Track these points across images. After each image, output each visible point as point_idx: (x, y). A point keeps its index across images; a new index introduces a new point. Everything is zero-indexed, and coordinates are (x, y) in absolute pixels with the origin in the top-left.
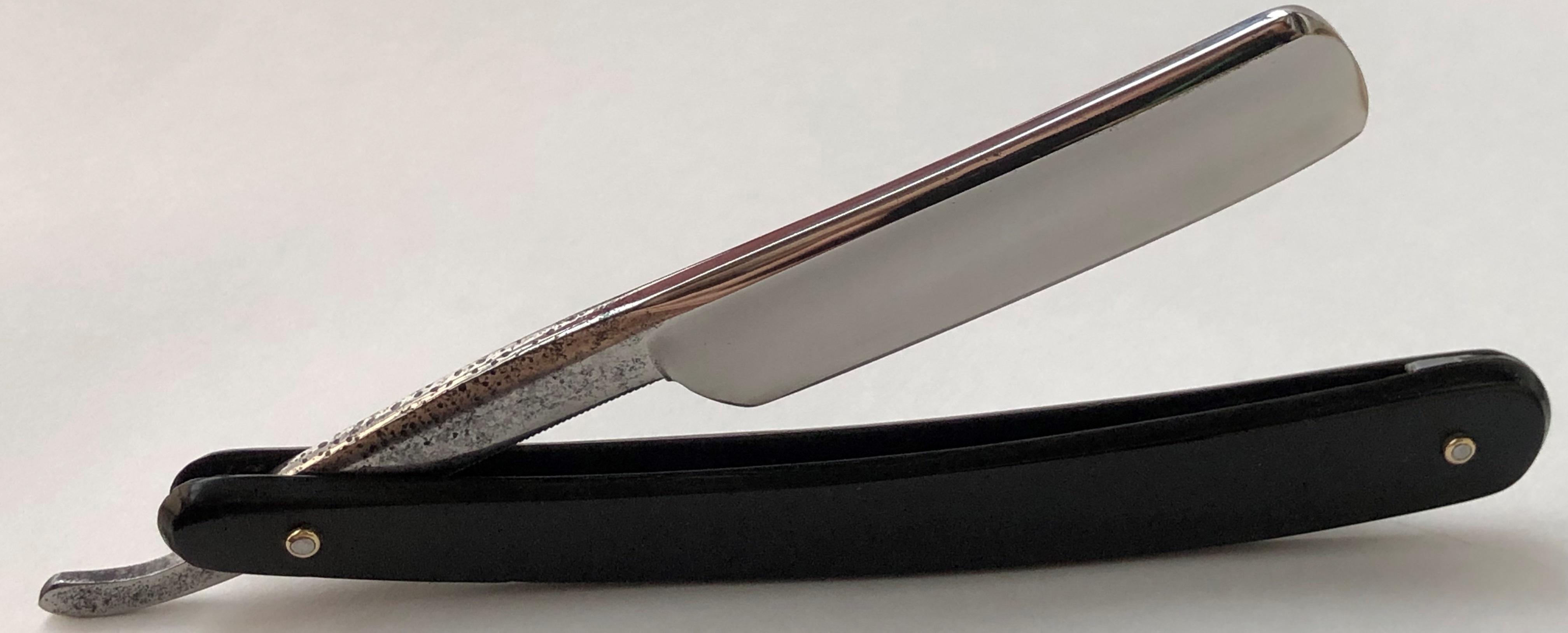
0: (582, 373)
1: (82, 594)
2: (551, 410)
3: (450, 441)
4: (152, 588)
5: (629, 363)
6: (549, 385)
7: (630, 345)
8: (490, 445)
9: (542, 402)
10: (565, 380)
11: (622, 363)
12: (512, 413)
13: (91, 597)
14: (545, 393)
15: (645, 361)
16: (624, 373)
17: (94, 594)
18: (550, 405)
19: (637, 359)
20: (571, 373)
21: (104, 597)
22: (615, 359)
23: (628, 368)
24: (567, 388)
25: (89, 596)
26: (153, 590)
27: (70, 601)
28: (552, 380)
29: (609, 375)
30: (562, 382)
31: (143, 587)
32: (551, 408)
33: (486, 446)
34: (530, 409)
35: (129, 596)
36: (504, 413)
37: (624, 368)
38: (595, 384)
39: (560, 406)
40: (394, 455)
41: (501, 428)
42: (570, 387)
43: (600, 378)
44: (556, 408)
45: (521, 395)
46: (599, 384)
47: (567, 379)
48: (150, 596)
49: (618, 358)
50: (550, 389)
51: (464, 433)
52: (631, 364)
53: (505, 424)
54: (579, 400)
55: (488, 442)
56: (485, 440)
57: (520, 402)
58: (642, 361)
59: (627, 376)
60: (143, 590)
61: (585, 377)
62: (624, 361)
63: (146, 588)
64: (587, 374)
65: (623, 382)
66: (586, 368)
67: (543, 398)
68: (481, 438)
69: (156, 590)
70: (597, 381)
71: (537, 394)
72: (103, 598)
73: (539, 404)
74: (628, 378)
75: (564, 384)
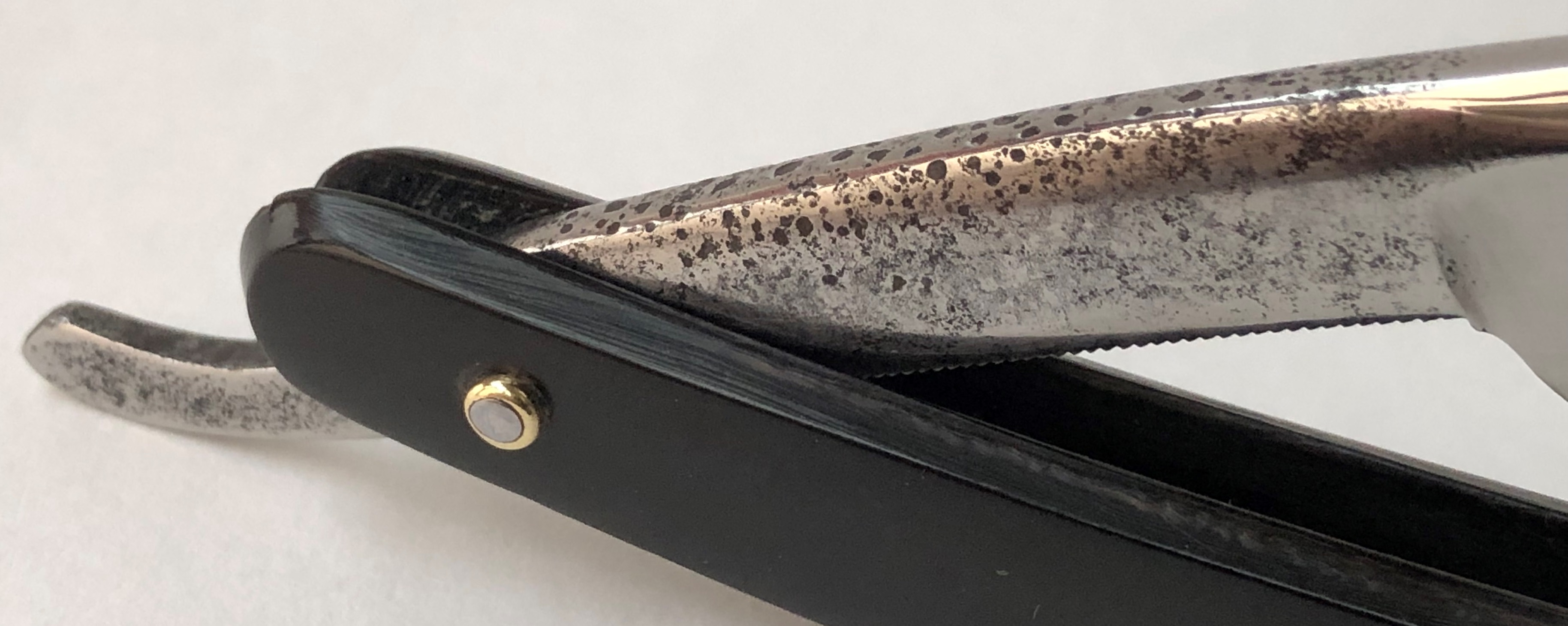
0: (1240, 230)
1: (99, 360)
2: (1140, 300)
3: (882, 294)
4: (230, 398)
5: (1373, 245)
6: (1149, 234)
7: (1385, 196)
8: (977, 335)
9: (1123, 271)
10: (1192, 235)
11: (1355, 238)
12: (1041, 275)
13: (114, 375)
14: (1136, 249)
15: (1420, 253)
16: (1354, 266)
17: (121, 371)
18: (1142, 285)
19: (1397, 241)
20: (1212, 223)
21: (140, 383)
22: (1336, 220)
23: (1368, 258)
24: (1195, 255)
25: (111, 370)
26: (232, 403)
27: (76, 368)
28: (1158, 223)
29: (1314, 260)
30: (1184, 236)
31: (214, 391)
32: (1142, 295)
33: (965, 333)
34: (1088, 280)
35: (186, 400)
36: (1024, 270)
37: (1357, 253)
38: (1271, 272)
39: (1167, 299)
40: (751, 282)
41: (1010, 302)
42: (1202, 255)
43: (1285, 257)
44: (1158, 302)
45: (1073, 236)
46: (1281, 274)
47: (1200, 233)
48: (227, 414)
49: (1344, 222)
50: (1149, 243)
51: (920, 285)
52: (1379, 247)
53: (1021, 298)
54: (1221, 298)
55: (975, 327)
56: (966, 320)
57: (1069, 252)
58: (1411, 249)
59: (1361, 276)
60: (214, 396)
61: (1247, 242)
62: (1360, 235)
63: (219, 394)
64: (1254, 238)
65: (1347, 290)
66: (1253, 220)
67: (1127, 263)
68: (959, 313)
69: (238, 407)
70: (1276, 263)
71: (1115, 247)
72: (138, 385)
73: (1114, 273)
74: (1365, 284)
75: (1187, 245)
